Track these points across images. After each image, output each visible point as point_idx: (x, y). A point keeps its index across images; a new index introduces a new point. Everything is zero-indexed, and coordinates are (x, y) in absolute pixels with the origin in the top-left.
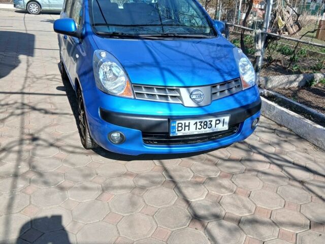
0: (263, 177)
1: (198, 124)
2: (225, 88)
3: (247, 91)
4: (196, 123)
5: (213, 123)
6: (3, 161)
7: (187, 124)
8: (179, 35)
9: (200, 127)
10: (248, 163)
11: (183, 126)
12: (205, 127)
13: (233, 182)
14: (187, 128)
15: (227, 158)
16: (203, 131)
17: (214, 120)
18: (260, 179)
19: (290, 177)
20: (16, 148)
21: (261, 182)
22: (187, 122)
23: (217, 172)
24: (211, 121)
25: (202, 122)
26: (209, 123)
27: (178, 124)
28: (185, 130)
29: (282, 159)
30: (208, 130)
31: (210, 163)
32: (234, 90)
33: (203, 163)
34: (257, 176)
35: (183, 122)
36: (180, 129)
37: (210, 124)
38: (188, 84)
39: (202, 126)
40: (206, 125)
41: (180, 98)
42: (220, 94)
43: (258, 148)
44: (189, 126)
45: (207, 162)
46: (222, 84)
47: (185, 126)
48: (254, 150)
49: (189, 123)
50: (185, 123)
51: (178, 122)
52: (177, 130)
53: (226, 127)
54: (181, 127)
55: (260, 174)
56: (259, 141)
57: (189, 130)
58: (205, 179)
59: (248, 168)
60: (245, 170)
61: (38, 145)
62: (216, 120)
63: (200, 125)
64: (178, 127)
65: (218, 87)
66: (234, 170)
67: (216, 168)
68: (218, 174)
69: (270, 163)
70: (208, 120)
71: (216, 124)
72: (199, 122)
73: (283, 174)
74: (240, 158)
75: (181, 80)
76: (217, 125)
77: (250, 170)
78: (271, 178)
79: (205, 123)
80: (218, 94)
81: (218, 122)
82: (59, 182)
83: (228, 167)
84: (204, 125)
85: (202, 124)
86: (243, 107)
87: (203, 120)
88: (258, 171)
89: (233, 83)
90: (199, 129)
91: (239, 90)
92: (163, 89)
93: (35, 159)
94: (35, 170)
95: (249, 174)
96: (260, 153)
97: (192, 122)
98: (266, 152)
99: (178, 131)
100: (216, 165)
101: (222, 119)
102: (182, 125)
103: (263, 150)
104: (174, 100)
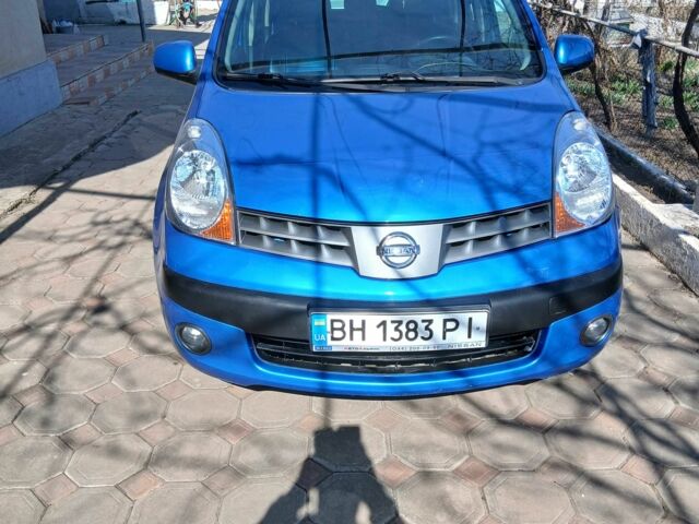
0: (586, 494)
1: (391, 327)
2: (494, 229)
3: (567, 241)
4: (384, 323)
5: (437, 327)
6: (6, 355)
7: (357, 324)
8: (427, 78)
9: (397, 335)
10: (565, 443)
11: (347, 329)
12: (412, 335)
13: (484, 498)
14: (357, 335)
15: (510, 418)
16: (405, 345)
17: (438, 319)
18: (572, 501)
19: (670, 507)
20: (50, 328)
21: (571, 511)
22: (357, 318)
23: (457, 457)
24: (430, 322)
25: (400, 323)
26: (422, 326)
27: (333, 321)
28: (352, 339)
29: (679, 444)
30: (420, 345)
31: (457, 424)
32: (524, 238)
33: (437, 425)
34: (568, 488)
35: (346, 317)
36: (338, 334)
37: (427, 328)
38: (374, 218)
39: (401, 332)
40: (415, 330)
41: (350, 251)
42: (474, 247)
43: (625, 398)
44: (363, 329)
45: (448, 421)
46: (483, 221)
47: (352, 329)
48: (607, 404)
49: (363, 322)
50: (351, 322)
51: (331, 316)
52: (329, 336)
53: (479, 340)
54: (342, 329)
55: (581, 484)
56: (640, 376)
57: (364, 338)
58: (413, 473)
59: (558, 457)
60: (545, 462)
61: (97, 324)
62: (445, 321)
63: (396, 329)
64: (333, 329)
65: (472, 227)
66: (511, 460)
67: (465, 442)
68: (457, 464)
69: (631, 449)
70: (418, 318)
71: (445, 331)
72: (393, 322)
73: (655, 493)
74: (551, 422)
75: (357, 205)
76: (448, 334)
77: (556, 466)
78: (611, 501)
79: (412, 326)
80: (469, 247)
81: (451, 325)
82: (71, 426)
83: (499, 447)
84: (409, 330)
85: (403, 328)
86: (543, 287)
87: (406, 318)
88: (580, 473)
89: (526, 216)
90: (393, 339)
91: (541, 236)
92: (311, 224)
93: (68, 358)
94: (48, 388)
95: (549, 478)
96: (620, 415)
97: (373, 320)
98: (642, 413)
99: (333, 339)
100: (469, 433)
101: (463, 317)
102: (344, 326)
103: (635, 406)
104: (334, 256)
